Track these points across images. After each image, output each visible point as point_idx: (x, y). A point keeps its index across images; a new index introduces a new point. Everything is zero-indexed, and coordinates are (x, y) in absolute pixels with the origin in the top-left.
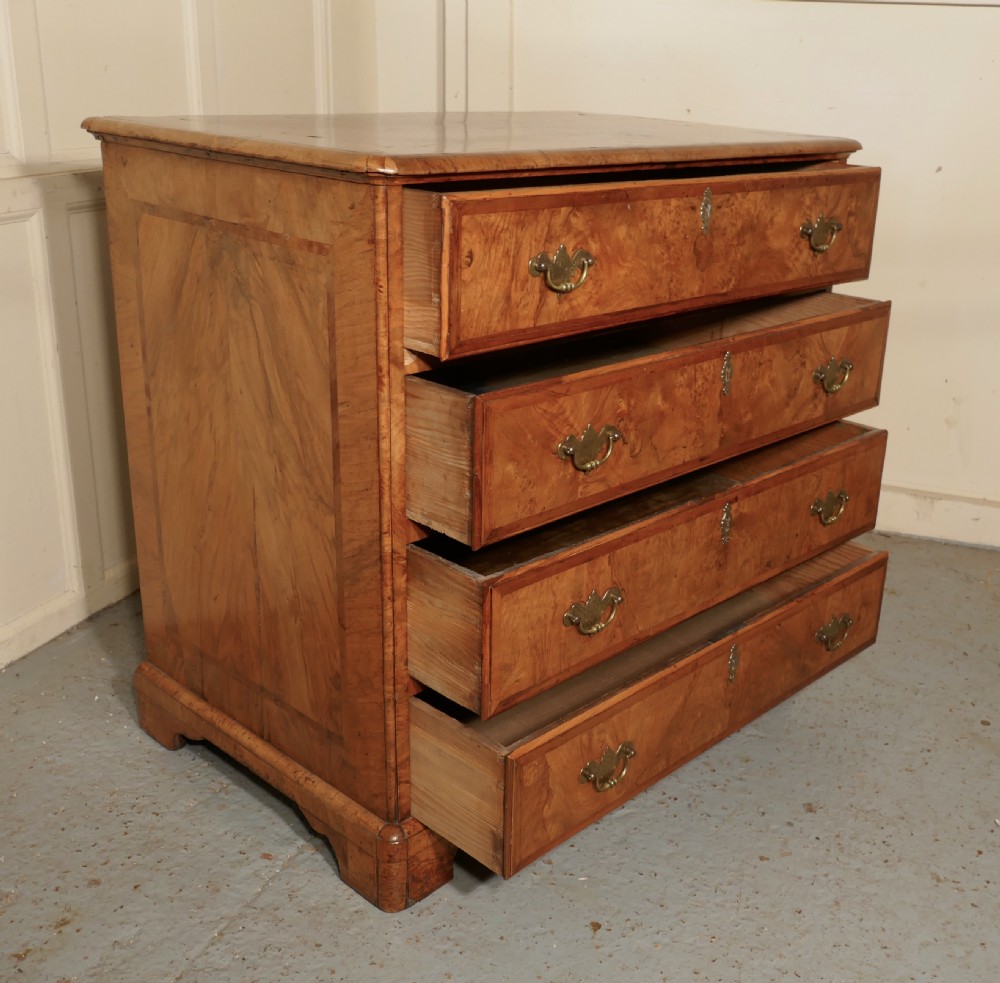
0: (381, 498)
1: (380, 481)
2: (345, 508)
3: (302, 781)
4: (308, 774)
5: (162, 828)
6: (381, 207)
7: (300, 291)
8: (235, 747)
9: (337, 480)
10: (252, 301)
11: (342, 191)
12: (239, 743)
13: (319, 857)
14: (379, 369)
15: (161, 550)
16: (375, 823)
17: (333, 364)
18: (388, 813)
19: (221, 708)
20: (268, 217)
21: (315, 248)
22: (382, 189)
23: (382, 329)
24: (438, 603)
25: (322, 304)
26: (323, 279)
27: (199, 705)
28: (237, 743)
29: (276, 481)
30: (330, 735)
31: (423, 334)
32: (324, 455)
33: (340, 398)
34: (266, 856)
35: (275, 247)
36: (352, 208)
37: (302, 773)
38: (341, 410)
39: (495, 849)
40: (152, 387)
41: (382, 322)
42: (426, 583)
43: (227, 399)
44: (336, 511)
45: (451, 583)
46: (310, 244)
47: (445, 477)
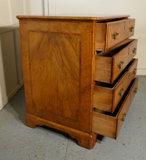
0: (91, 77)
1: (92, 74)
2: (82, 80)
3: (69, 129)
4: (70, 128)
5: (41, 143)
6: (94, 26)
7: (72, 43)
8: (52, 126)
9: (80, 75)
10: (60, 46)
11: (85, 24)
12: (53, 125)
13: (72, 142)
14: (92, 55)
15: (32, 93)
16: (88, 135)
17: (81, 55)
18: (90, 132)
19: (47, 119)
20: (65, 30)
21: (77, 35)
22: (94, 23)
23: (93, 48)
24: (102, 94)
25: (78, 44)
26: (79, 40)
27: (41, 119)
28: (52, 125)
29: (64, 77)
30: (75, 120)
31: (101, 48)
32: (77, 71)
33: (82, 61)
34: (63, 144)
35: (66, 35)
36: (87, 27)
37: (69, 128)
38: (82, 63)
39: (114, 135)
40: (31, 63)
41: (93, 46)
42: (99, 91)
43: (51, 64)
44: (80, 81)
45: (106, 91)
46: (76, 34)
47: (105, 72)
